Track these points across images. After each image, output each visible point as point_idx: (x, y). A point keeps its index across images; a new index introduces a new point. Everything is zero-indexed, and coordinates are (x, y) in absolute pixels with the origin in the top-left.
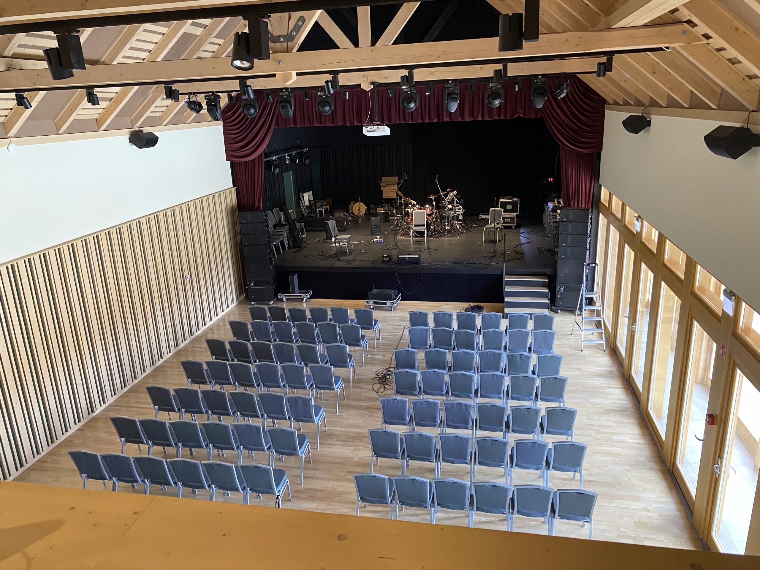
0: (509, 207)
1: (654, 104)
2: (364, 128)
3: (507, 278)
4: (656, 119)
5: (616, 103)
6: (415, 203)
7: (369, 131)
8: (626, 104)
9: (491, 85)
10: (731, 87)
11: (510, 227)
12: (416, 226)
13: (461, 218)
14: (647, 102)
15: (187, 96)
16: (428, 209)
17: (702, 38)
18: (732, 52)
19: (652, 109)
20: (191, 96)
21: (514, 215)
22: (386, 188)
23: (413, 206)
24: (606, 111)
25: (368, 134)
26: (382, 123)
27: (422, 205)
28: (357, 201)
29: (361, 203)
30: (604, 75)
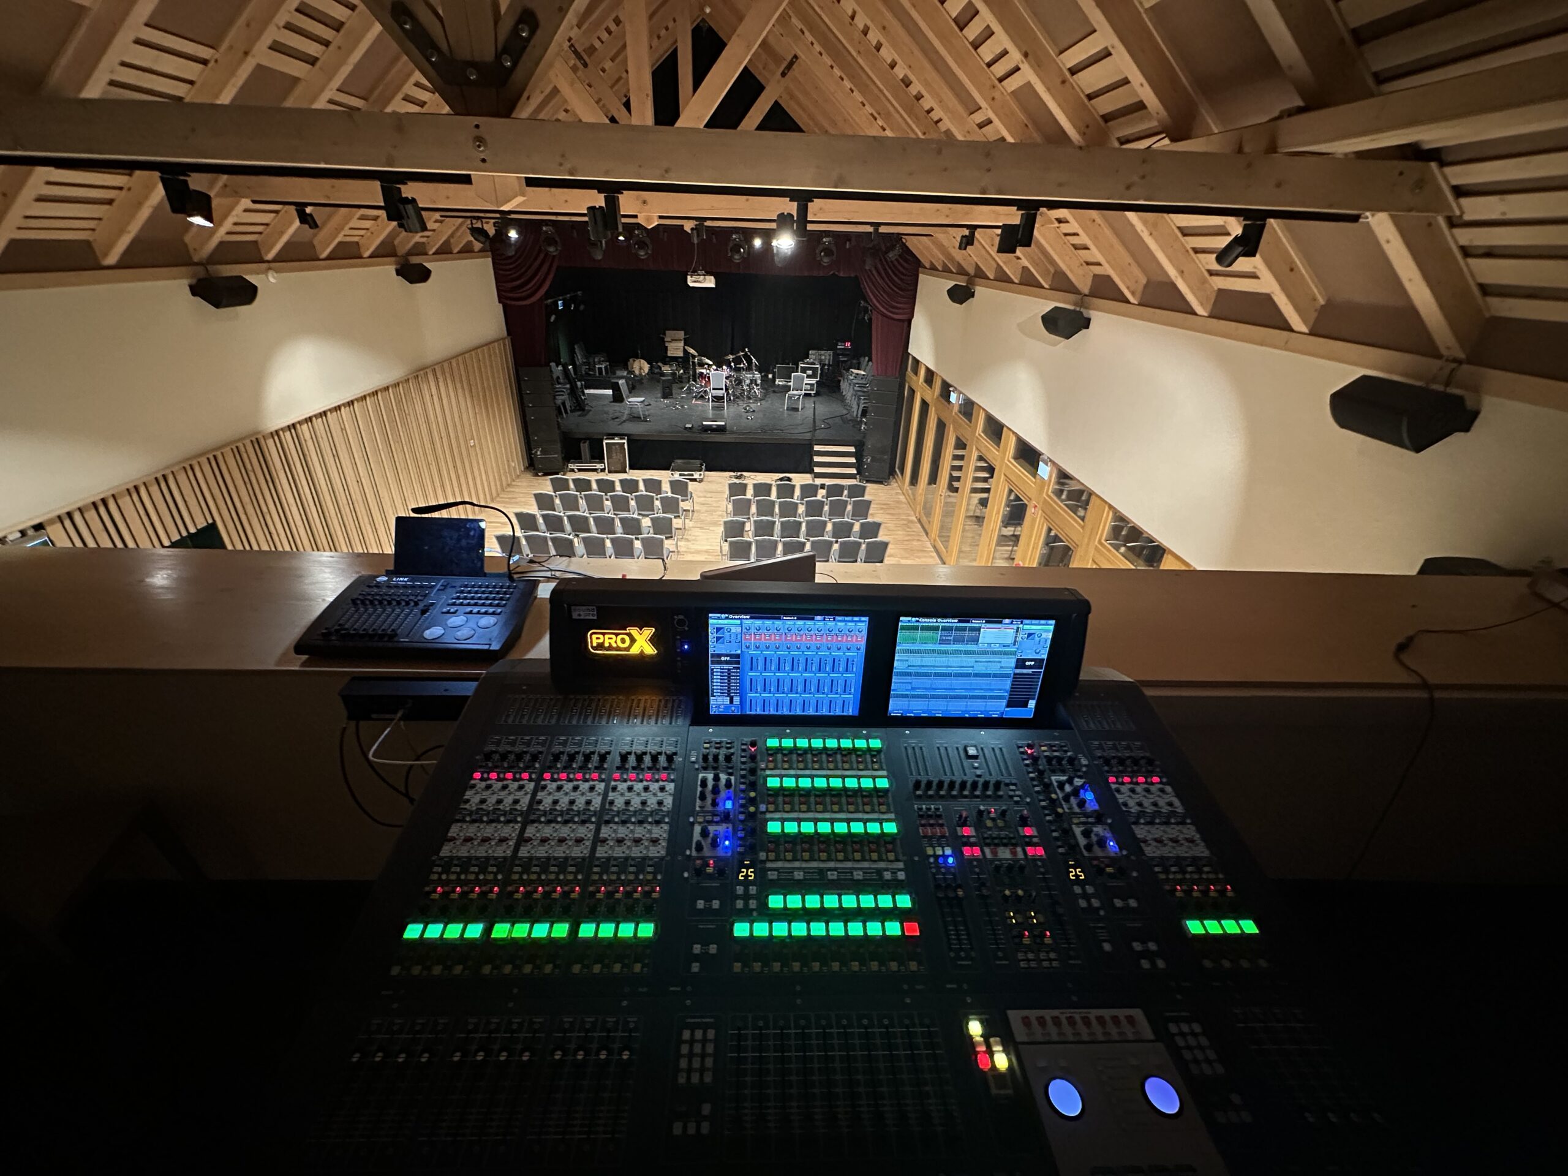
0: (810, 372)
1: (980, 274)
2: (689, 277)
3: (817, 448)
4: (980, 291)
5: (933, 268)
6: (711, 363)
7: (695, 282)
8: (946, 270)
9: (824, 240)
10: (1071, 270)
11: (809, 395)
12: (714, 389)
13: (759, 382)
14: (972, 271)
15: (469, 222)
16: (725, 371)
17: (1056, 222)
18: (1084, 239)
19: (977, 280)
20: (474, 221)
21: (813, 381)
22: (672, 344)
23: (709, 366)
24: (920, 275)
25: (691, 284)
26: (708, 273)
27: (719, 366)
28: (637, 358)
29: (642, 361)
30: (965, 249)
